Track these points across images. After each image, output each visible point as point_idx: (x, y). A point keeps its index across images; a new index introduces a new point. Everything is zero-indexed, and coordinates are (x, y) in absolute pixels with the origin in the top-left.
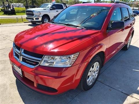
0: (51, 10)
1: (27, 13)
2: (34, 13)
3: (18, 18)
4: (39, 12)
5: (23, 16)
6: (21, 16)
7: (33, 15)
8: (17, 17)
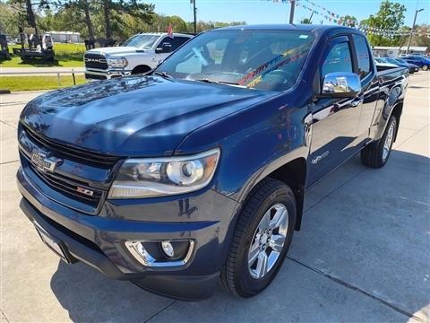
0: (157, 52)
1: (89, 60)
2: (109, 61)
3: (61, 74)
4: (123, 58)
5: (76, 69)
6: (70, 69)
7: (105, 66)
8: (58, 73)
